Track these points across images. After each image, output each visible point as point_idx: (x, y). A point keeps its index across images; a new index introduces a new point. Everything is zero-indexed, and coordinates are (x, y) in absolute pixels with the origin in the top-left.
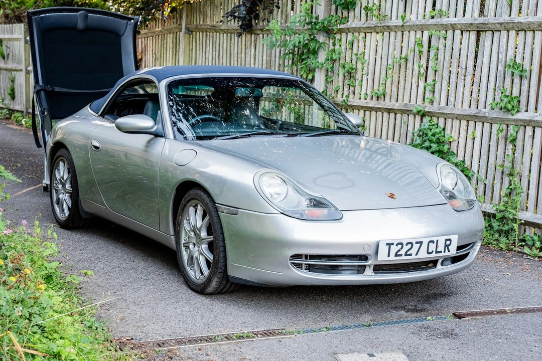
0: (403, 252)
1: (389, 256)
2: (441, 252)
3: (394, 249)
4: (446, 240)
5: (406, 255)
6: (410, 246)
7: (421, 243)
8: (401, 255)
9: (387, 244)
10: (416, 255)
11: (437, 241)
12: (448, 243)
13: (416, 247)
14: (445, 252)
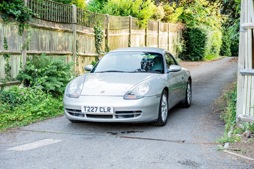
0: (90, 110)
1: (85, 111)
2: (106, 112)
3: (87, 109)
4: (108, 108)
5: (92, 111)
6: (92, 108)
7: (97, 108)
8: (90, 111)
9: (84, 107)
10: (96, 112)
11: (104, 108)
12: (109, 109)
13: (95, 109)
14: (108, 112)
